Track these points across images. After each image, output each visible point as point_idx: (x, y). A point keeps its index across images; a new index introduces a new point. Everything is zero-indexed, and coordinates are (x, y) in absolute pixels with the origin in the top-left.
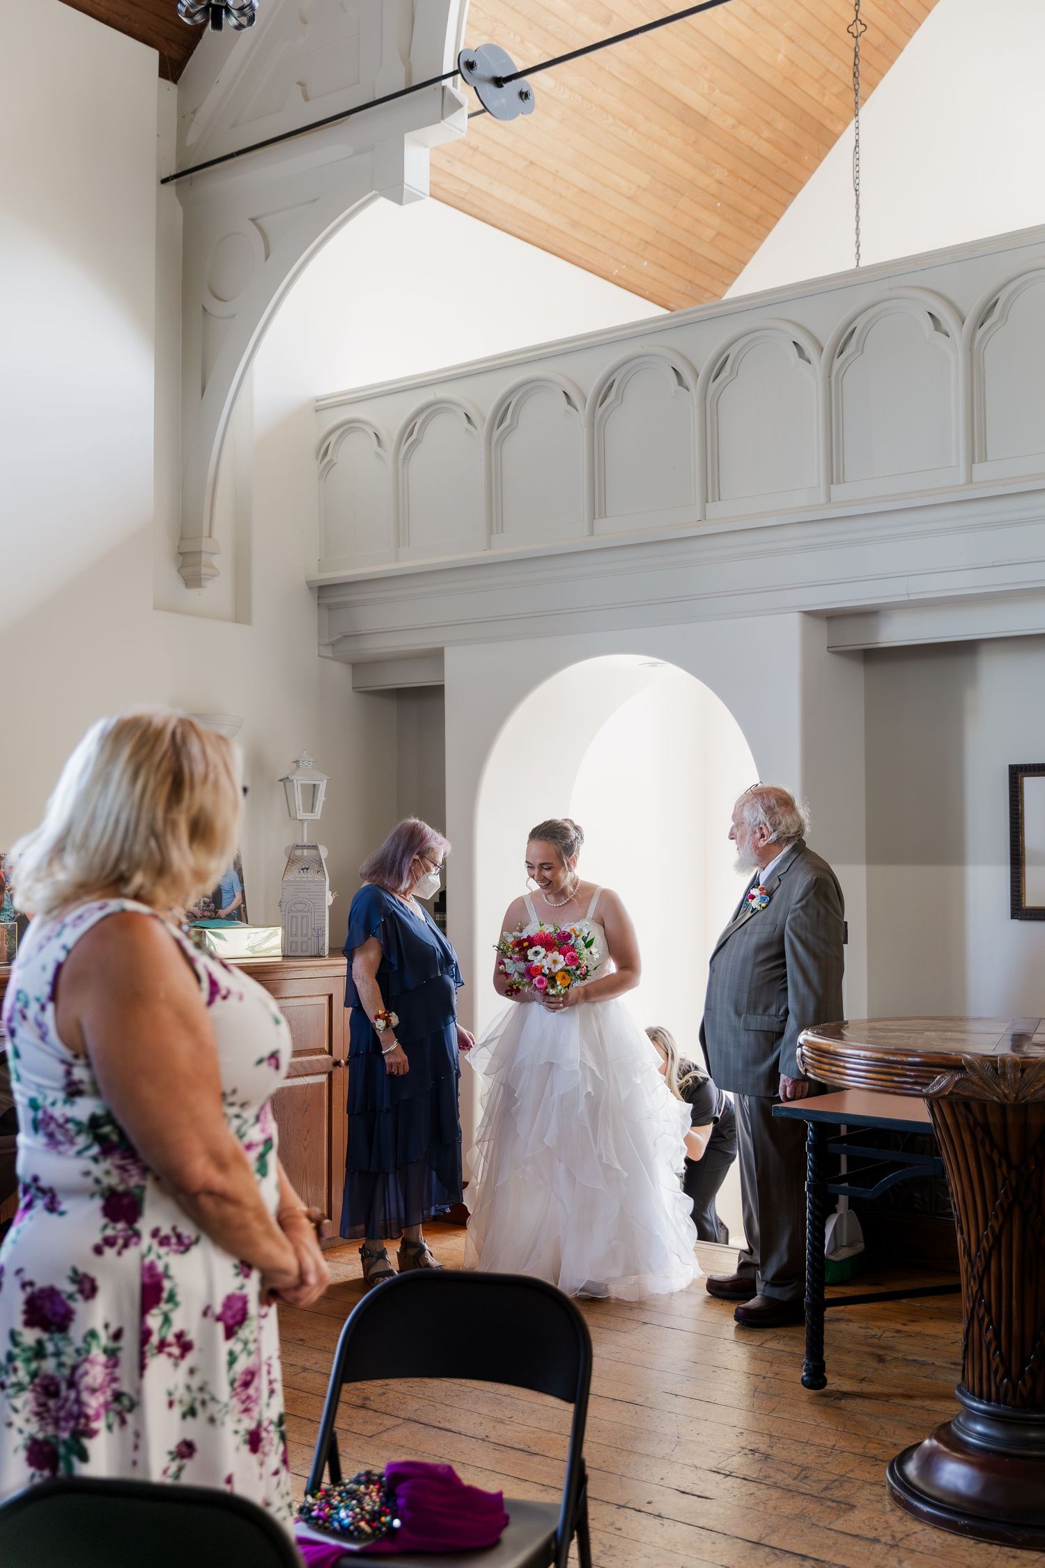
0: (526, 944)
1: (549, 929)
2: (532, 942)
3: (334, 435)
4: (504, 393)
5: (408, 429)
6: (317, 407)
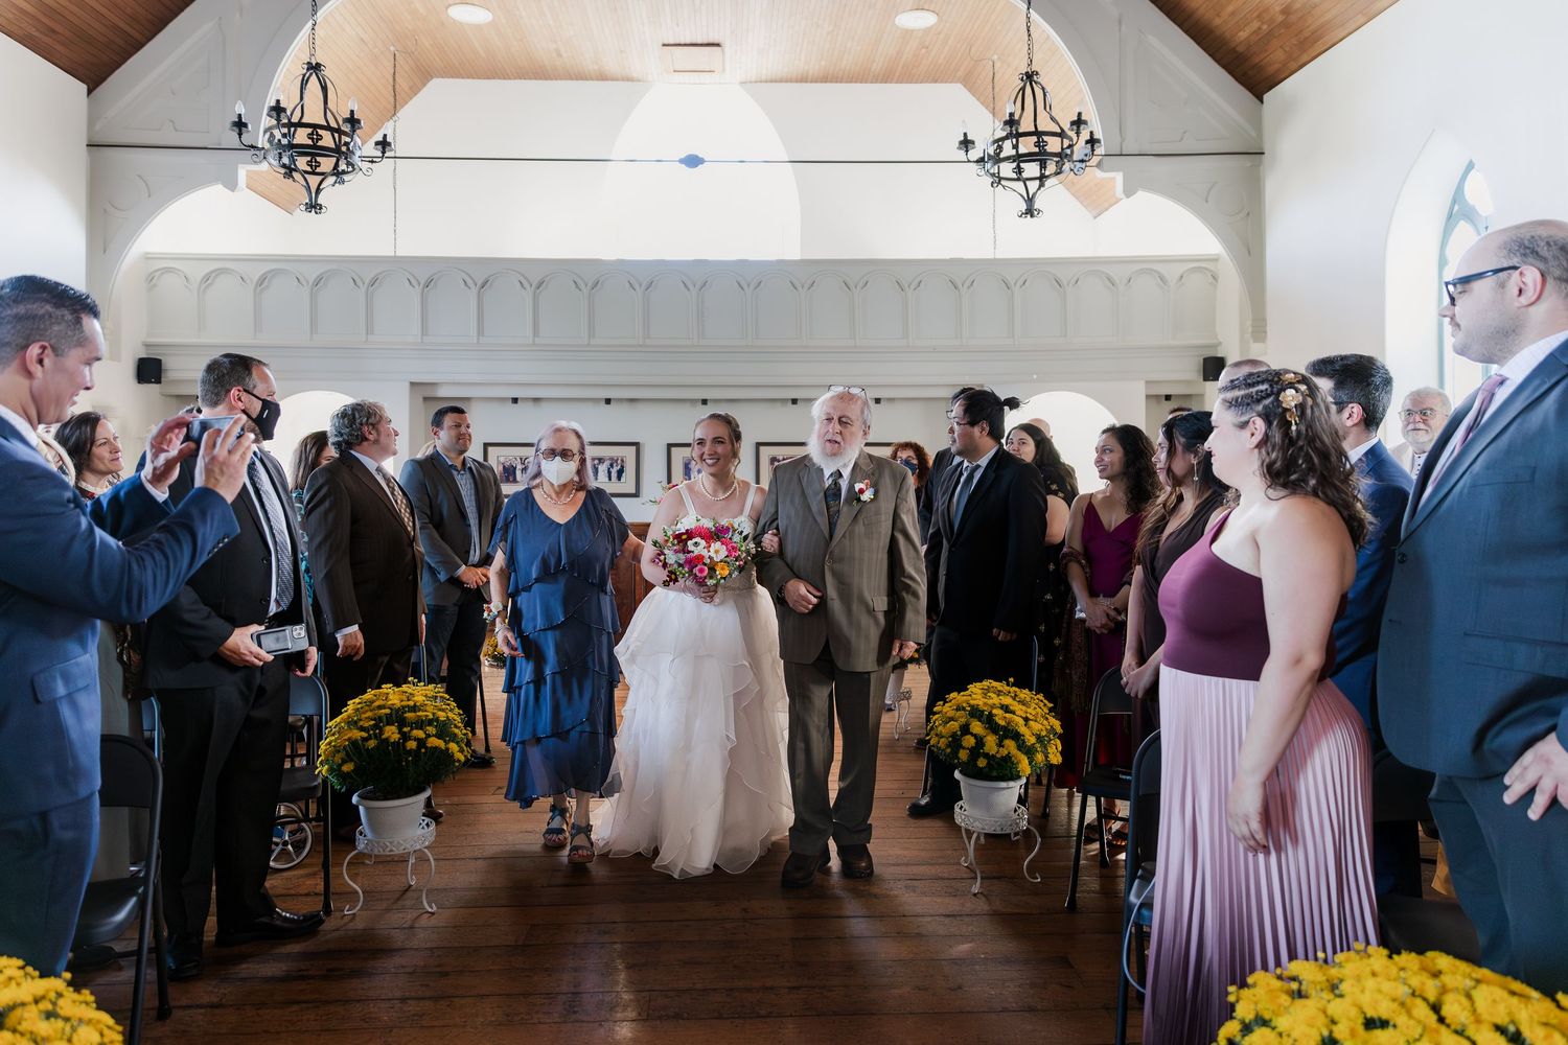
0: (684, 537)
1: (708, 524)
2: (690, 534)
3: (156, 273)
4: (262, 272)
5: (207, 278)
6: (148, 258)
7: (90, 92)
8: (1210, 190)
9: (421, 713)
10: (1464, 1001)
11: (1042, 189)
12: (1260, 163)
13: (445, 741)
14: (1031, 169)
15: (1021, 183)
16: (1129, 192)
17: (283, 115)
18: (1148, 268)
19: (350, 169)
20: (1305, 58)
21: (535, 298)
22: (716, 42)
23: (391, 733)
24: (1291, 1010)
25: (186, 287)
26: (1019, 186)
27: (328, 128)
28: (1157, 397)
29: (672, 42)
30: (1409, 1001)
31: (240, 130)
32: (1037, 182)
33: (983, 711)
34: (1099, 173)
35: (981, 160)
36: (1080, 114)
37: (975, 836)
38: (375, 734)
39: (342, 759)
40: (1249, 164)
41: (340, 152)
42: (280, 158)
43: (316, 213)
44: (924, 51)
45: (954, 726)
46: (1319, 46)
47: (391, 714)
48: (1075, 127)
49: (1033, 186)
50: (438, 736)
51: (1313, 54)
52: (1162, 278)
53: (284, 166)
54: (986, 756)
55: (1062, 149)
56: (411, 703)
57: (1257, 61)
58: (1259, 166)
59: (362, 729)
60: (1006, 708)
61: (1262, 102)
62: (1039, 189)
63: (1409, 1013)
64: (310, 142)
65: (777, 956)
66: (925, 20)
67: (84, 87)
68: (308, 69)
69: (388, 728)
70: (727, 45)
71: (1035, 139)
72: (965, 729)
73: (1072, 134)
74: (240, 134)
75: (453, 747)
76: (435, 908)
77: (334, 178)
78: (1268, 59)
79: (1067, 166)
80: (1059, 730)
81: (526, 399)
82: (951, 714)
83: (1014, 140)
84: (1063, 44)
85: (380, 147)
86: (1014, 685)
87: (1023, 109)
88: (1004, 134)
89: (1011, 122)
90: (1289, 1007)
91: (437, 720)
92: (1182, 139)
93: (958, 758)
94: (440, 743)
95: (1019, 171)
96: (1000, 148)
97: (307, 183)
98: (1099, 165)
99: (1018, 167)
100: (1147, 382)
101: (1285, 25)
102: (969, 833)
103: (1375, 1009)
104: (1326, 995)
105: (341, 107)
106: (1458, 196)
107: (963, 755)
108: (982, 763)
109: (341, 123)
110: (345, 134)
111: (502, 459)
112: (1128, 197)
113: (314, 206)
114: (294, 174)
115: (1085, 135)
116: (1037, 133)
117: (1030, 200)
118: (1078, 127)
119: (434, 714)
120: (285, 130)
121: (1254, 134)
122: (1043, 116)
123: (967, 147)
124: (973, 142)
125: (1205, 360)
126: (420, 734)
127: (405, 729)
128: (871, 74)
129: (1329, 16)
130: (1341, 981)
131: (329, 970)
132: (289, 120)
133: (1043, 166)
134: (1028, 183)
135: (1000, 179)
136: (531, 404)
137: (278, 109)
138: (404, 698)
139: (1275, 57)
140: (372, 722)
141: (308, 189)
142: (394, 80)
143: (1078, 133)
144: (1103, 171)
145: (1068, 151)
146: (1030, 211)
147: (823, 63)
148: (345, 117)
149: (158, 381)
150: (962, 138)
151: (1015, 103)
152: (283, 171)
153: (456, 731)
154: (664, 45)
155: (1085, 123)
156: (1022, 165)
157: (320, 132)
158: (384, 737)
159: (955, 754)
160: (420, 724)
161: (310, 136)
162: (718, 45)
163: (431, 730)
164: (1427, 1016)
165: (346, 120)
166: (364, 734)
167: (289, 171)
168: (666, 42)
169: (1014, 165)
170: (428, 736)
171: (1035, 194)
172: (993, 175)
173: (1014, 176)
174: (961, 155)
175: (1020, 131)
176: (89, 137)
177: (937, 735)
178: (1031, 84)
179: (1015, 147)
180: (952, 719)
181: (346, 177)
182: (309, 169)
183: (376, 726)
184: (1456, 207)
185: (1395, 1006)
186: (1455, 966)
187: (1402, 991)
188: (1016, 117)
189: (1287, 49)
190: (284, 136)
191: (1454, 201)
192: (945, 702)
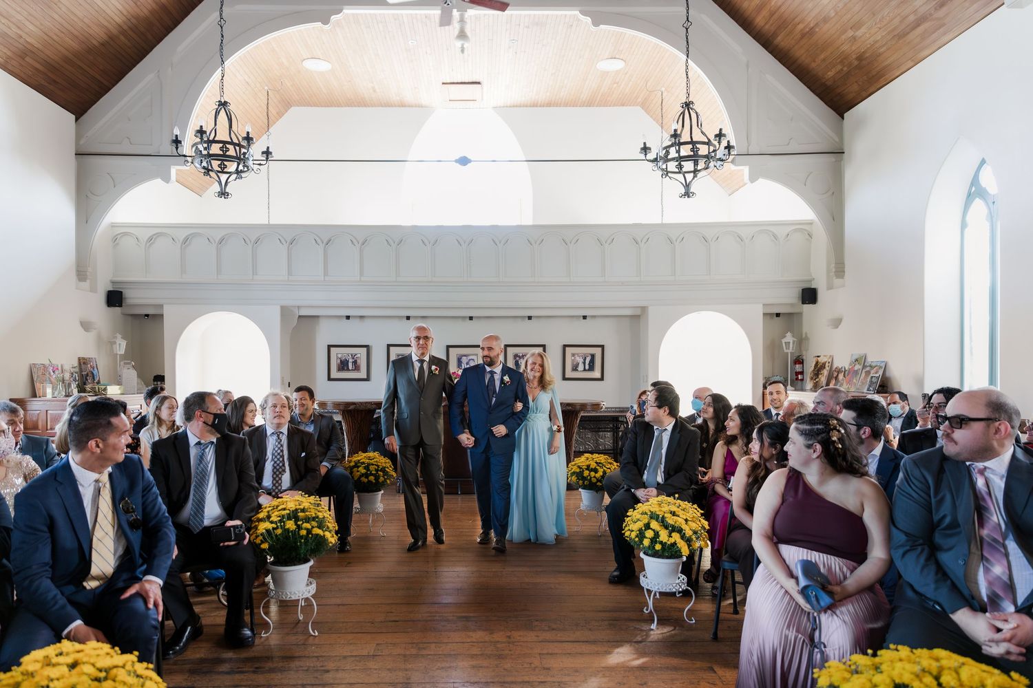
3: (119, 235)
4: (187, 234)
5: (150, 239)
6: (113, 226)
7: (77, 120)
8: (808, 176)
9: (307, 513)
10: (954, 675)
11: (696, 179)
12: (841, 160)
13: (323, 530)
14: (688, 166)
15: (681, 175)
16: (753, 179)
17: (204, 135)
18: (766, 229)
19: (246, 169)
20: (871, 90)
21: (361, 251)
22: (477, 81)
23: (290, 525)
24: (851, 679)
25: (137, 244)
26: (680, 177)
27: (232, 143)
28: (771, 315)
29: (448, 82)
30: (921, 675)
31: (177, 145)
32: (692, 174)
33: (659, 515)
34: (732, 167)
35: (655, 160)
36: (721, 130)
37: (653, 594)
38: (281, 525)
39: (261, 540)
40: (834, 160)
41: (241, 159)
42: (201, 162)
43: (225, 198)
44: (615, 85)
45: (640, 525)
46: (882, 81)
47: (289, 514)
48: (718, 138)
49: (689, 177)
50: (319, 527)
51: (878, 87)
52: (775, 236)
53: (204, 168)
54: (661, 543)
55: (709, 153)
56: (302, 507)
57: (840, 91)
58: (841, 161)
59: (272, 522)
60: (674, 514)
61: (843, 119)
62: (693, 179)
63: (921, 681)
64: (221, 153)
65: (531, 664)
66: (617, 65)
67: (73, 117)
68: (219, 105)
69: (289, 522)
70: (484, 83)
71: (691, 146)
72: (647, 526)
73: (716, 143)
74: (177, 148)
75: (328, 534)
76: (317, 634)
77: (236, 175)
78: (846, 91)
79: (712, 164)
80: (707, 527)
81: (355, 317)
82: (639, 516)
83: (677, 147)
84: (709, 81)
85: (265, 155)
86: (678, 499)
87: (683, 126)
88: (670, 143)
89: (675, 135)
90: (850, 678)
91: (317, 517)
92: (788, 144)
93: (643, 544)
94: (320, 532)
95: (680, 166)
96: (668, 153)
97: (219, 179)
98: (732, 162)
99: (680, 164)
100: (763, 305)
101: (859, 67)
102: (649, 591)
103: (901, 678)
104: (872, 672)
105: (241, 130)
106: (975, 181)
107: (646, 542)
108: (658, 547)
109: (241, 140)
110: (243, 147)
111: (339, 356)
112: (752, 182)
113: (223, 194)
114: (210, 173)
115: (724, 143)
116: (692, 142)
117: (687, 186)
118: (720, 139)
119: (315, 514)
120: (205, 145)
121: (837, 140)
122: (696, 130)
123: (646, 152)
124: (650, 149)
125: (803, 290)
126: (307, 525)
127: (299, 523)
128: (580, 101)
129: (888, 62)
130: (881, 664)
131: (257, 668)
132: (208, 139)
133: (696, 163)
134: (686, 174)
135: (668, 172)
136: (358, 320)
137: (201, 132)
138: (297, 503)
139: (852, 88)
140: (279, 518)
141: (220, 183)
142: (268, 108)
143: (719, 143)
144: (735, 165)
145: (713, 154)
146: (687, 194)
147: (548, 94)
148: (243, 136)
149: (120, 306)
150: (643, 146)
151: (677, 122)
152: (203, 171)
153: (329, 525)
154: (443, 83)
155: (724, 135)
156: (682, 163)
157: (228, 146)
158: (286, 527)
159: (641, 542)
160: (307, 520)
161: (221, 149)
162: (479, 83)
163: (314, 524)
164: (931, 682)
165: (244, 139)
166: (274, 526)
167: (207, 171)
168: (445, 82)
169: (677, 163)
170: (313, 527)
171: (691, 182)
172: (663, 170)
173: (677, 170)
174: (642, 156)
175: (681, 141)
176: (76, 150)
177: (629, 530)
178: (688, 110)
179: (678, 152)
180: (638, 520)
181: (243, 175)
182: (220, 169)
183: (280, 521)
184: (973, 189)
185: (912, 676)
186: (950, 656)
187: (917, 668)
188: (679, 132)
189: (860, 83)
190: (205, 149)
191: (972, 184)
192: (634, 509)
